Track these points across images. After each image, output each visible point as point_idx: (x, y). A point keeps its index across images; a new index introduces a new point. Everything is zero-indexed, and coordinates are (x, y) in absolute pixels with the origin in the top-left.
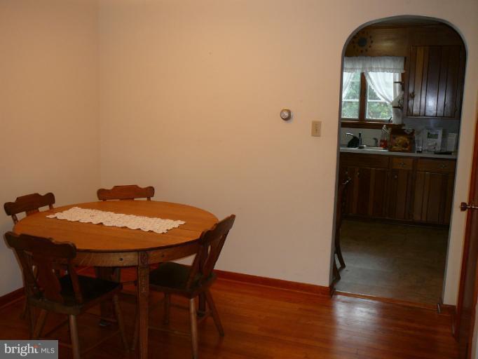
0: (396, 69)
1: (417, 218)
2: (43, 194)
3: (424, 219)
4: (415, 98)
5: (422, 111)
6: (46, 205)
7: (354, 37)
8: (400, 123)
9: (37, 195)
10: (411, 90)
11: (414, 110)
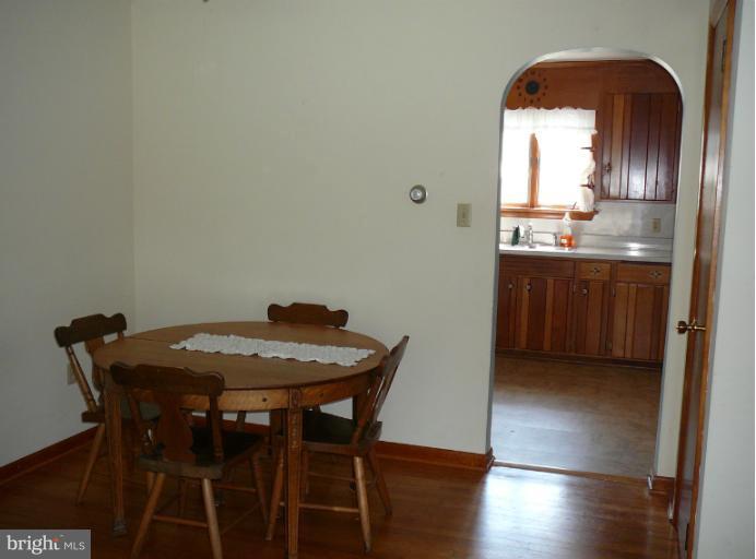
0: (584, 128)
1: (618, 353)
2: (109, 315)
3: (628, 355)
4: (613, 173)
5: (624, 192)
6: (113, 332)
7: (520, 80)
8: (591, 210)
9: (100, 317)
10: (606, 160)
11: (611, 190)
